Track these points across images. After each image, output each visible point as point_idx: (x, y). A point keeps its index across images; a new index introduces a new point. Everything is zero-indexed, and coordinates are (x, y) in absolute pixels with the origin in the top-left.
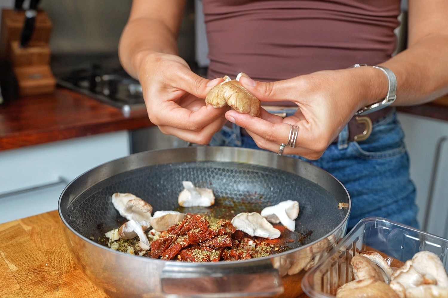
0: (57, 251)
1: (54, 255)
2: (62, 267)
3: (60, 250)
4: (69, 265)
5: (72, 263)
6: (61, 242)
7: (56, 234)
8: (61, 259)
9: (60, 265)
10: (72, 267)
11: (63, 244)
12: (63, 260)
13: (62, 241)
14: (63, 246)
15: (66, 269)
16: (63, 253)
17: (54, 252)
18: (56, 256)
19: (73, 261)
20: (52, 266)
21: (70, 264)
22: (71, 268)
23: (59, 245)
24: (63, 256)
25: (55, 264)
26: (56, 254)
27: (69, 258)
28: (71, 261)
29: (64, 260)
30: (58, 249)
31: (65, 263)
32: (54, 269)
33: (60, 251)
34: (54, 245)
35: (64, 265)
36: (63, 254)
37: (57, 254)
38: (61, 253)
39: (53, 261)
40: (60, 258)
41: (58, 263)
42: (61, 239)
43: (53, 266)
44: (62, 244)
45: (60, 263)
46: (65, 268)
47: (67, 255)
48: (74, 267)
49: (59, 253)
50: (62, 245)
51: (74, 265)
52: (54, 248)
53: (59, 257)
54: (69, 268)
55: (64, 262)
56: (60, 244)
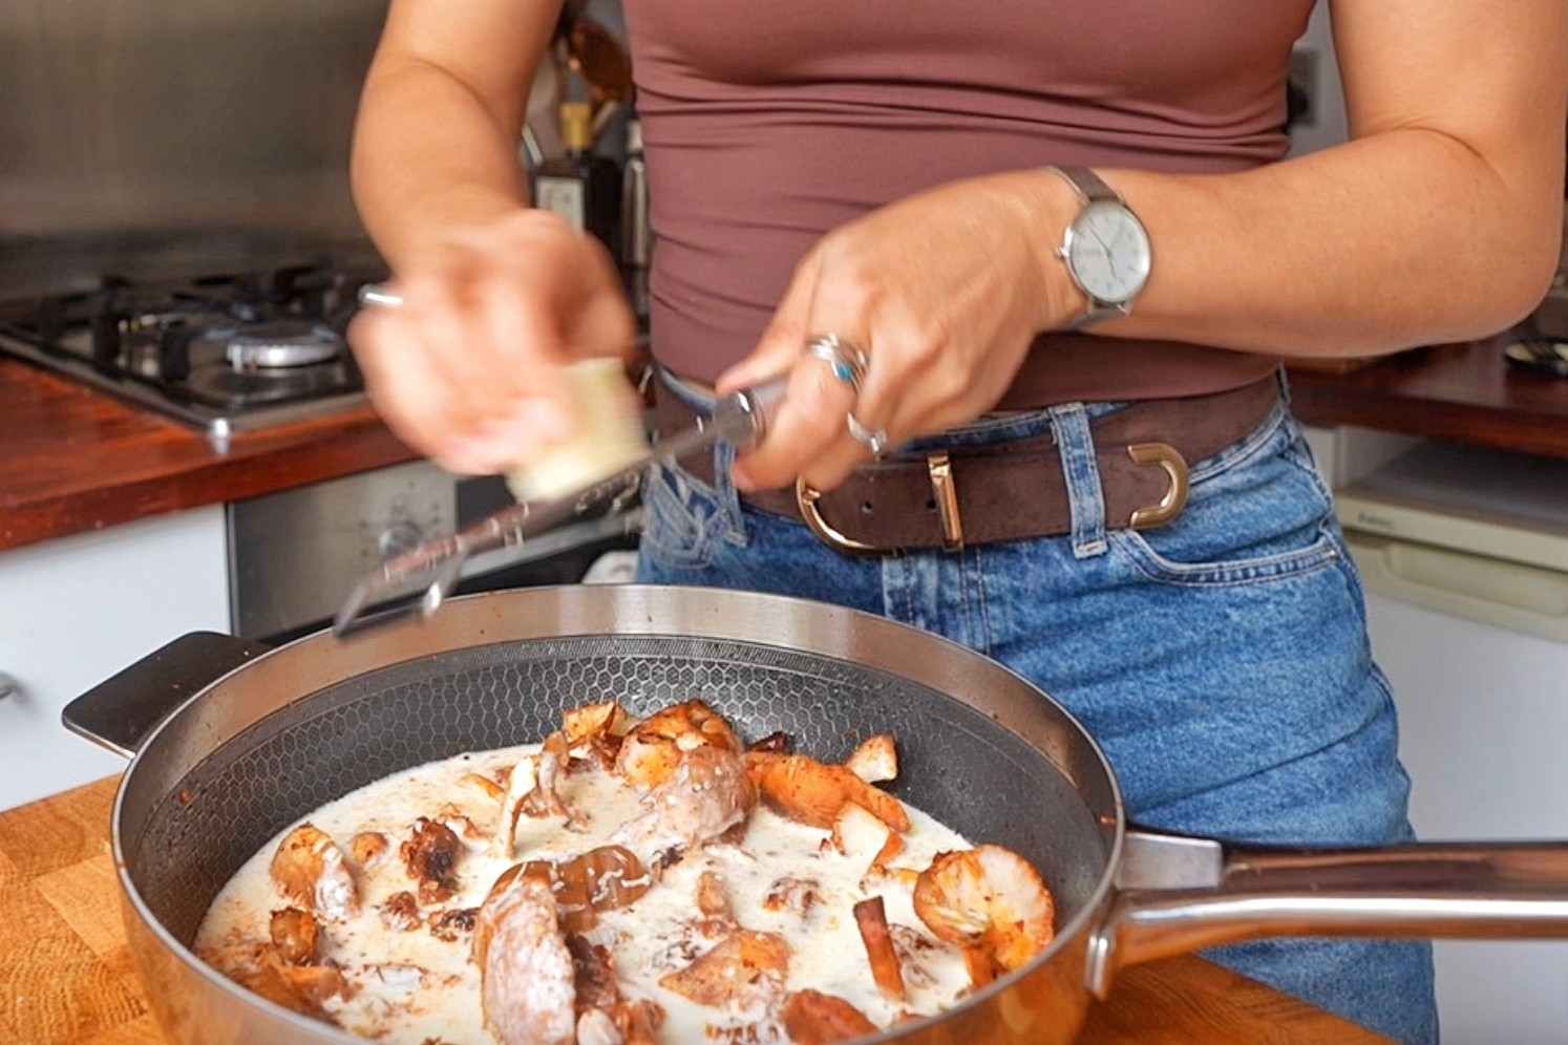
0: (21, 969)
1: (12, 980)
2: (43, 1029)
3: (30, 961)
4: (64, 1016)
5: (73, 1013)
6: (31, 934)
7: (13, 903)
8: (37, 995)
9: (33, 1020)
10: (76, 1025)
11: (39, 939)
12: (42, 1001)
13: (34, 926)
14: (39, 945)
15: (54, 1034)
16: (40, 974)
17: (12, 969)
18: (17, 985)
19: (76, 1004)
20: (7, 1023)
21: (68, 1015)
22: (71, 1029)
23: (28, 942)
24: (43, 982)
25: (18, 1015)
26: (18, 976)
27: (63, 991)
28: (69, 1004)
29: (46, 1001)
30: (23, 960)
31: (51, 1010)
32: (16, 1033)
33: (32, 968)
34: (10, 945)
35: (49, 1018)
36: (42, 977)
37: (22, 979)
38: (36, 974)
39: (9, 1006)
40: (31, 994)
41: (27, 1010)
42: (31, 921)
43: (11, 1022)
44: (35, 939)
45: (35, 1012)
46: (51, 1031)
47: (54, 981)
48: (80, 1028)
49: (27, 976)
50: (36, 943)
51: (83, 1019)
52: (10, 956)
53: (30, 987)
54: (65, 1031)
55: (46, 1007)
56: (30, 938)
